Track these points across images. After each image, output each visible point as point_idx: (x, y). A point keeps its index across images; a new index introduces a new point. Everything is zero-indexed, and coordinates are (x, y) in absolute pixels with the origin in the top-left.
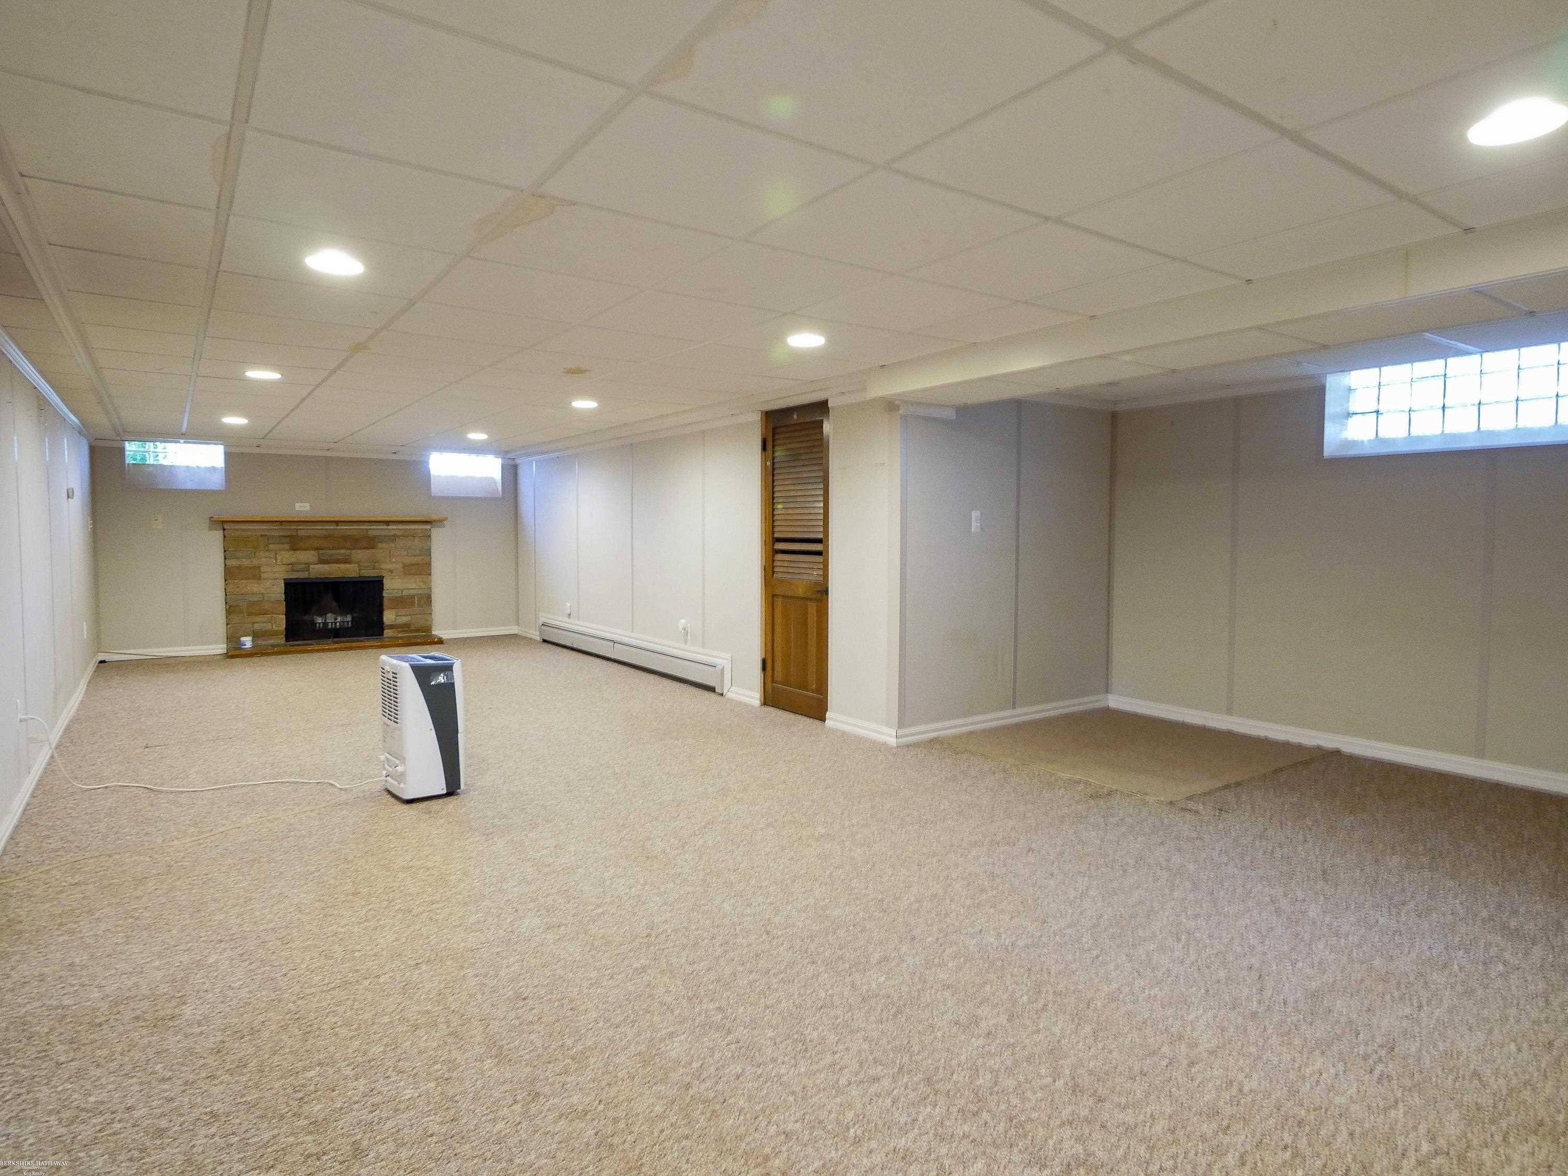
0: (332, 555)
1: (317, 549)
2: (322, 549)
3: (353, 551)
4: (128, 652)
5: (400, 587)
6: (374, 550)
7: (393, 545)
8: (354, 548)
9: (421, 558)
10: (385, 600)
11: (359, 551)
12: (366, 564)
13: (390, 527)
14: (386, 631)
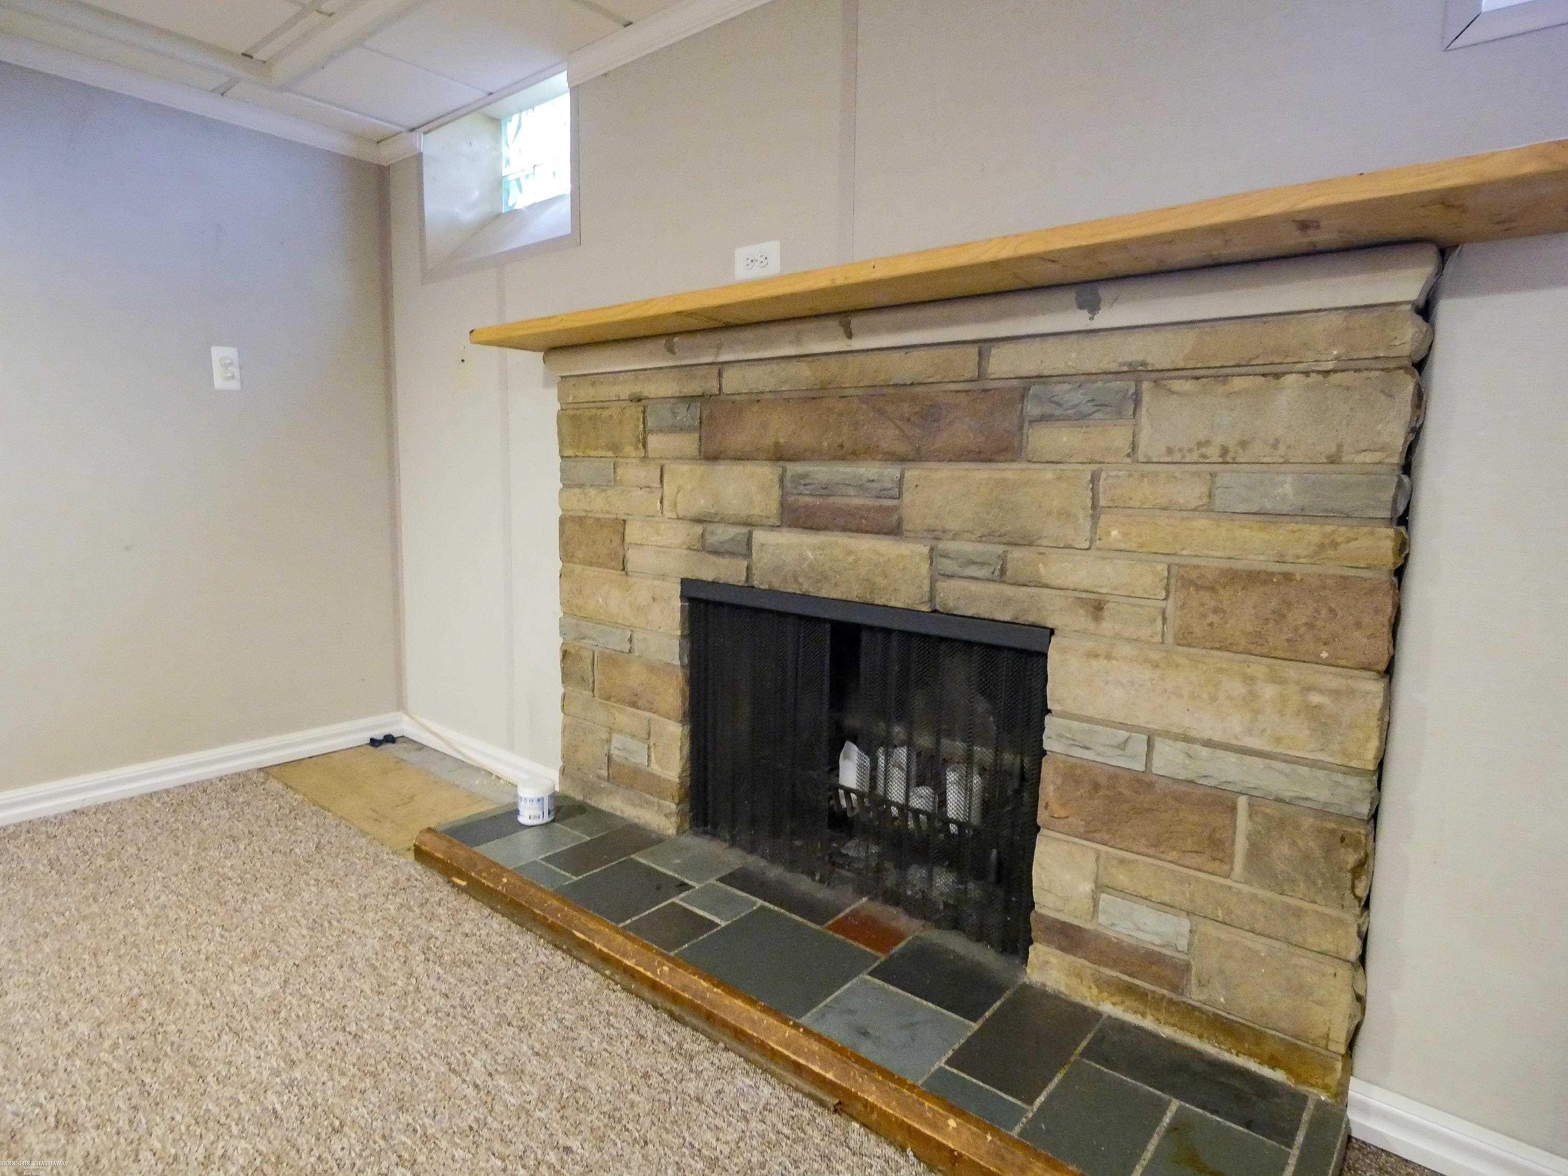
0: (827, 490)
1: (779, 455)
2: (795, 458)
3: (913, 473)
4: (435, 727)
5: (1141, 719)
6: (1010, 471)
7: (1119, 437)
8: (917, 456)
9: (1313, 533)
10: (1048, 770)
11: (944, 472)
12: (968, 547)
13: (1106, 318)
14: (1038, 952)
